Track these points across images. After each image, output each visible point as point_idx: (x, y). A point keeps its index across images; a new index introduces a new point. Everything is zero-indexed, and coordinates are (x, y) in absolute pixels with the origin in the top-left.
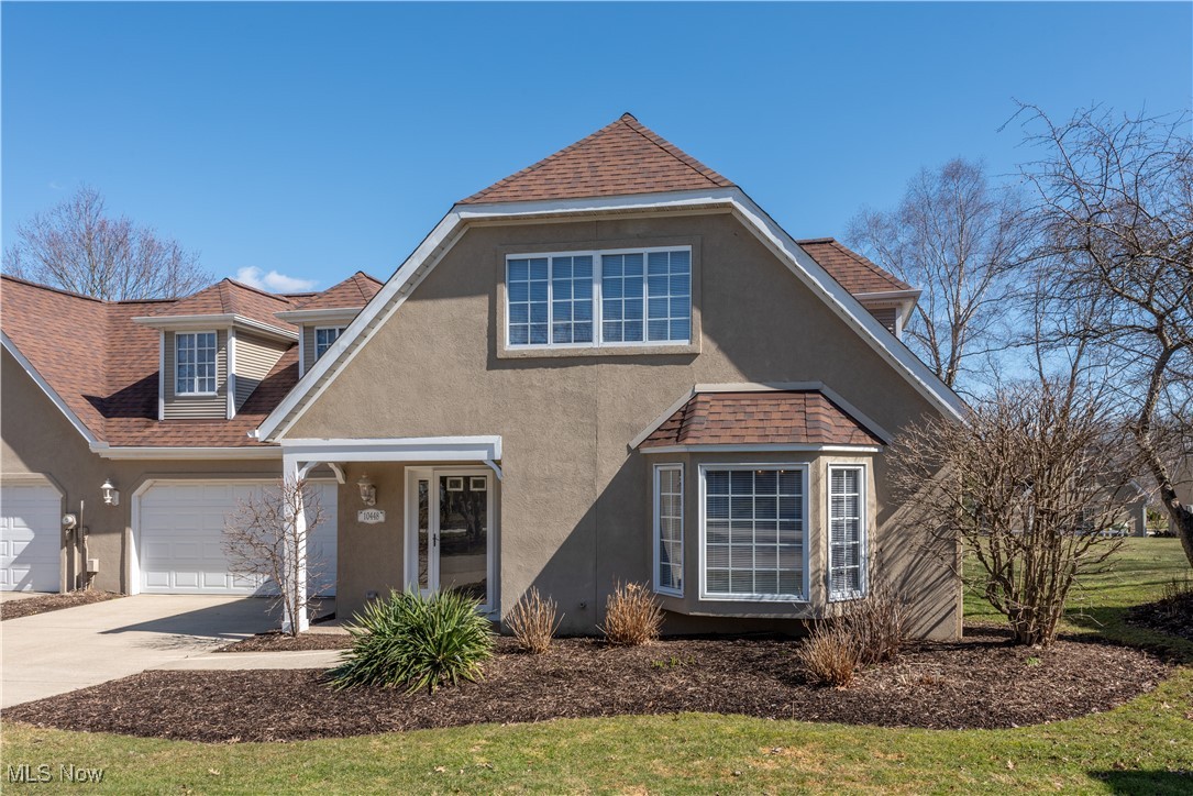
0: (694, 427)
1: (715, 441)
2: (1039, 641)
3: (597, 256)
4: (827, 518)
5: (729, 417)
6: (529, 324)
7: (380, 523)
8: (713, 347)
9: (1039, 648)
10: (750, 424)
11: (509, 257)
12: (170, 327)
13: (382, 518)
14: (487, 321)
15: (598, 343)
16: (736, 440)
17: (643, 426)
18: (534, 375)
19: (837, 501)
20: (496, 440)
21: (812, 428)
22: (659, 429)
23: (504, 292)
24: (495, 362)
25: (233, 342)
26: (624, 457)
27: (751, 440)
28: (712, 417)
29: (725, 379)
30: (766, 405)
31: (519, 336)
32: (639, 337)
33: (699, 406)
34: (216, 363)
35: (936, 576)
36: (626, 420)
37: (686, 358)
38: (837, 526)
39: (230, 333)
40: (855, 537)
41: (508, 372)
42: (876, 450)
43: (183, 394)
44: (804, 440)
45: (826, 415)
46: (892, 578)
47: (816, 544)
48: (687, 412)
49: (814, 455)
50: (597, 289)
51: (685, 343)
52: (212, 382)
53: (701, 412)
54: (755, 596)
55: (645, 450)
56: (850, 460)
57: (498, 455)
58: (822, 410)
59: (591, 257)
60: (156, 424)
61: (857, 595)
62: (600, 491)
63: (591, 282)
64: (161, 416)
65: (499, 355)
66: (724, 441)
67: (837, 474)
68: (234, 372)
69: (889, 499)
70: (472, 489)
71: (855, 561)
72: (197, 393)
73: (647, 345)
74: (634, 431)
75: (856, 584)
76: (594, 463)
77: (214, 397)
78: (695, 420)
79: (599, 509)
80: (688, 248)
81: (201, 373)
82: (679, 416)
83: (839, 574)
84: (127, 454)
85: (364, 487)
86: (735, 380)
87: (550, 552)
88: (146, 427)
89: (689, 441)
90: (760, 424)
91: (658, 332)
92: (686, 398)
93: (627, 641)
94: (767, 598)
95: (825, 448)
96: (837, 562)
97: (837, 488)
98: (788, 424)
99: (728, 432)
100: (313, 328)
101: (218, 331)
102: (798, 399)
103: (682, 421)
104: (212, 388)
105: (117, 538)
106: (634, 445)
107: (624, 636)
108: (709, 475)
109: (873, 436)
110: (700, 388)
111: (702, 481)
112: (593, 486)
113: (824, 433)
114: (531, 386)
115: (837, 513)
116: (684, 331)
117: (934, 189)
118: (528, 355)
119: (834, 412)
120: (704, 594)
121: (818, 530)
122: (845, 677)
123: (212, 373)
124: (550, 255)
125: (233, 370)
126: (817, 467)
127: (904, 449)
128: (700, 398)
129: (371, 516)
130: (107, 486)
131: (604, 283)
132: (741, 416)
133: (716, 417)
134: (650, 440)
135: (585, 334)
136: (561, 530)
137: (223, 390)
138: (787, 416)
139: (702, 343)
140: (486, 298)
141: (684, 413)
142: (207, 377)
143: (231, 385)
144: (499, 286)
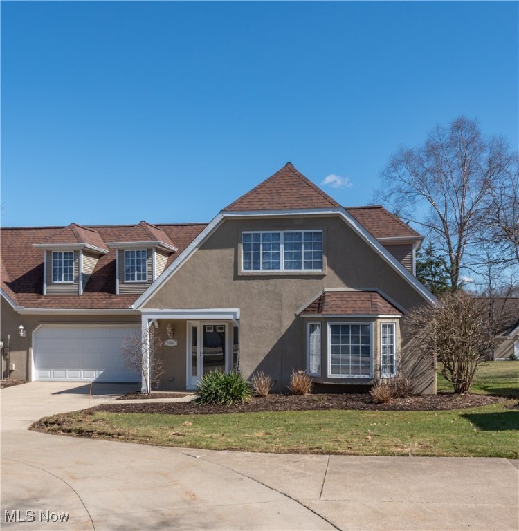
0: (325, 307)
1: (335, 313)
2: (463, 392)
3: (282, 233)
4: (380, 344)
5: (339, 303)
6: (252, 261)
7: (175, 346)
8: (332, 272)
9: (463, 395)
10: (349, 305)
11: (243, 232)
12: (50, 249)
13: (176, 344)
14: (233, 260)
15: (282, 270)
16: (343, 313)
17: (301, 305)
18: (254, 283)
19: (384, 338)
20: (237, 310)
21: (374, 307)
22: (309, 307)
23: (241, 247)
24: (237, 277)
25: (82, 256)
26: (293, 318)
27: (350, 312)
28: (332, 303)
29: (337, 286)
30: (355, 297)
31: (247, 267)
32: (300, 268)
33: (326, 297)
34: (74, 266)
35: (426, 368)
36: (294, 303)
37: (320, 277)
38: (384, 347)
39: (81, 252)
40: (392, 352)
41: (243, 281)
42: (400, 316)
43: (56, 282)
44: (371, 313)
45: (380, 302)
46: (407, 369)
47: (376, 355)
48: (321, 300)
49: (375, 319)
50: (282, 247)
51: (320, 270)
52: (71, 276)
53: (327, 300)
54: (350, 376)
55: (302, 316)
56: (390, 321)
57: (238, 317)
58: (378, 300)
59: (279, 234)
60: (42, 297)
61: (393, 376)
62: (283, 333)
63: (279, 244)
64: (45, 293)
65: (239, 274)
66: (338, 313)
67: (384, 326)
68: (82, 271)
69: (406, 337)
70: (217, 331)
71: (392, 362)
72: (63, 282)
73: (303, 271)
74: (298, 307)
75: (392, 371)
76: (280, 321)
77: (72, 284)
78: (325, 304)
79: (283, 341)
80: (321, 231)
81: (66, 272)
82: (318, 301)
83: (385, 367)
84: (33, 312)
85: (169, 329)
86: (341, 286)
87: (261, 358)
88: (38, 298)
89: (324, 313)
90: (352, 306)
91: (308, 266)
92: (320, 294)
93: (300, 393)
94: (356, 376)
95: (379, 316)
96: (384, 363)
97: (384, 332)
98: (364, 306)
99: (339, 309)
100: (123, 250)
101: (75, 251)
102: (368, 295)
103: (319, 304)
104: (71, 279)
105: (24, 353)
106: (298, 313)
107: (298, 391)
108: (332, 326)
109: (399, 311)
110: (326, 290)
111: (329, 329)
112: (280, 330)
113: (379, 310)
114: (253, 288)
115: (384, 342)
116: (319, 266)
117: (445, 137)
118: (251, 274)
119: (384, 301)
120: (330, 375)
121: (376, 349)
122: (387, 401)
123: (71, 271)
124: (261, 232)
125: (82, 270)
126: (376, 324)
127: (410, 318)
128: (326, 294)
129: (171, 343)
130: (21, 327)
131: (285, 244)
132: (344, 302)
133: (334, 302)
134: (305, 311)
135: (277, 266)
136: (266, 349)
137: (77, 280)
138: (363, 302)
139: (327, 270)
140: (233, 249)
141: (320, 300)
142: (68, 274)
143: (81, 277)
144: (239, 245)
